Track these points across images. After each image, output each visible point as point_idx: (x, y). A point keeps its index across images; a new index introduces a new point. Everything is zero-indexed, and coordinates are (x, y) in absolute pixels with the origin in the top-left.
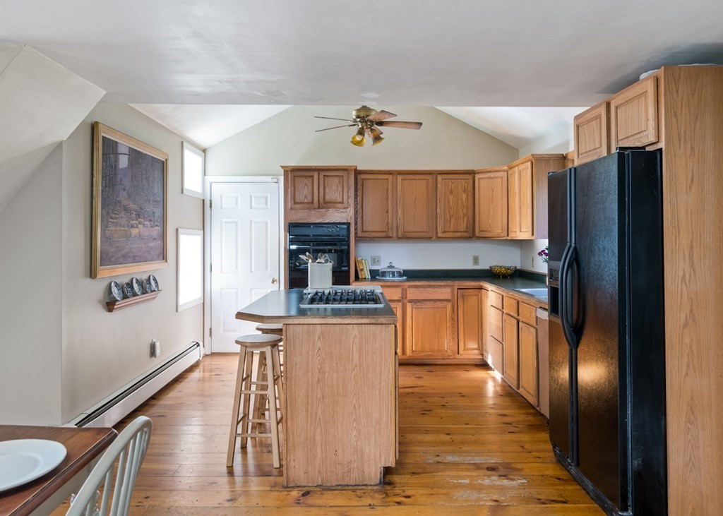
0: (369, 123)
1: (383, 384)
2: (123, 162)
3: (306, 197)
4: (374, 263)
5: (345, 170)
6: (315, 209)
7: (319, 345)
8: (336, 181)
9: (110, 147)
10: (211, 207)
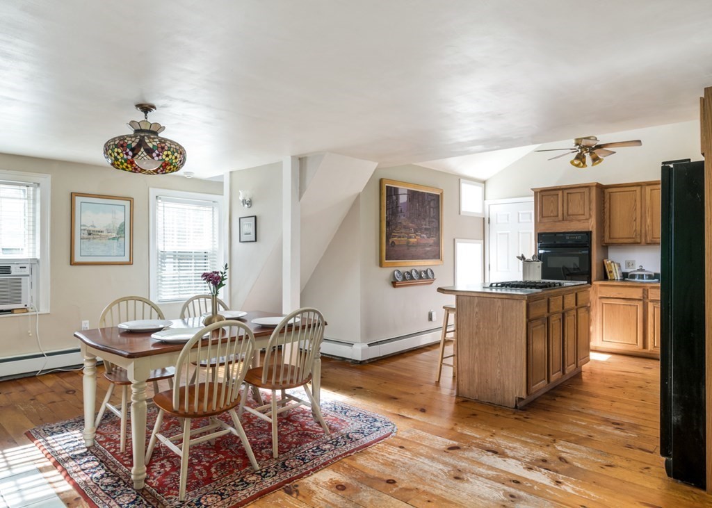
0: (588, 151)
1: (518, 341)
2: (403, 199)
3: (552, 212)
4: (629, 266)
5: (588, 187)
6: (560, 221)
7: (476, 310)
8: (578, 197)
9: (392, 193)
10: (489, 223)
